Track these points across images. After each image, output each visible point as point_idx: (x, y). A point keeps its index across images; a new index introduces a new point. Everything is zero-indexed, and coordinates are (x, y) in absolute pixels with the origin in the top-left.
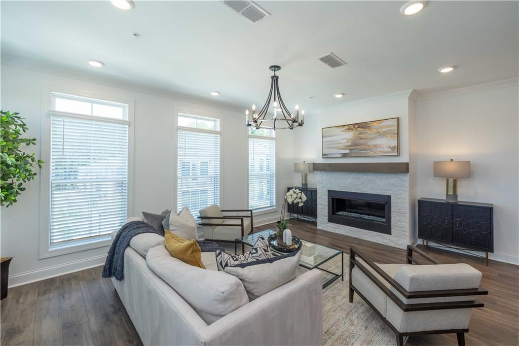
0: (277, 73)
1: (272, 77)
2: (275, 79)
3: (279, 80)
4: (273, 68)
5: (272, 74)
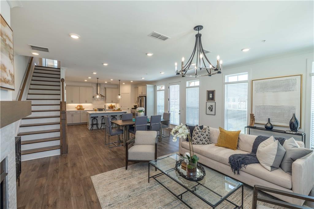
0: (200, 32)
2: (198, 36)
3: (201, 37)
4: (197, 28)
5: (197, 32)
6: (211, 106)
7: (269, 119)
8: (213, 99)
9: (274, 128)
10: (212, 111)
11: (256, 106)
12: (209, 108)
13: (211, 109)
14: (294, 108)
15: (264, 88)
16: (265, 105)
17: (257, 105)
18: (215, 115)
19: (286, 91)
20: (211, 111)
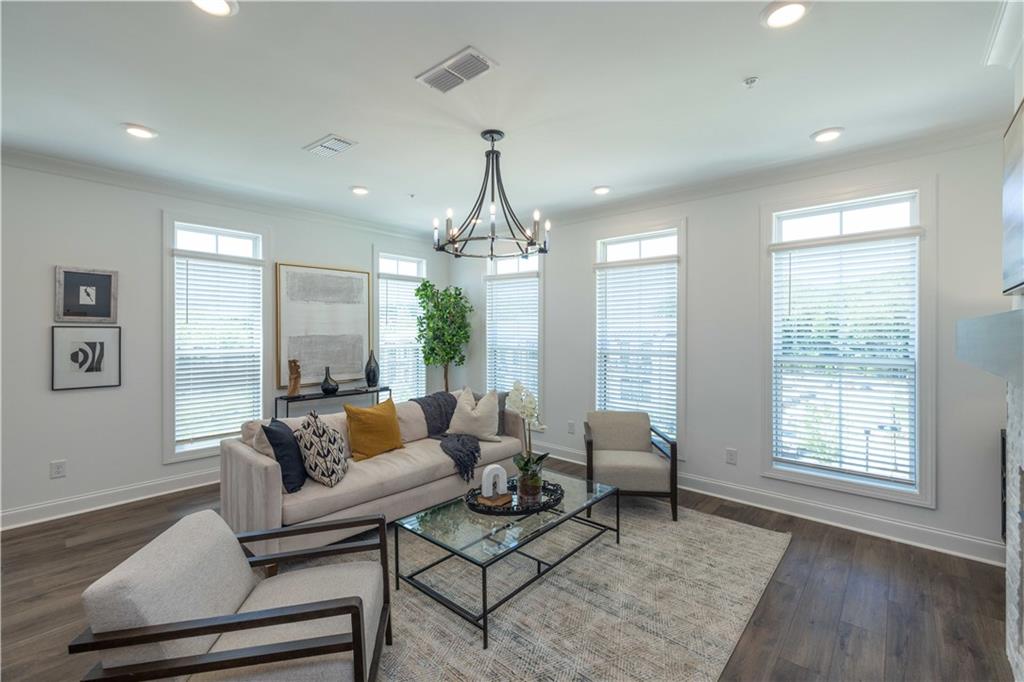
1: (488, 154)
2: (493, 156)
4: (489, 136)
6: (92, 345)
7: (327, 369)
8: (103, 309)
9: (342, 388)
10: (95, 368)
11: (290, 337)
12: (74, 357)
13: (89, 359)
14: (360, 339)
15: (310, 290)
16: (312, 334)
17: (293, 335)
18: (120, 385)
19: (348, 303)
20: (89, 370)
